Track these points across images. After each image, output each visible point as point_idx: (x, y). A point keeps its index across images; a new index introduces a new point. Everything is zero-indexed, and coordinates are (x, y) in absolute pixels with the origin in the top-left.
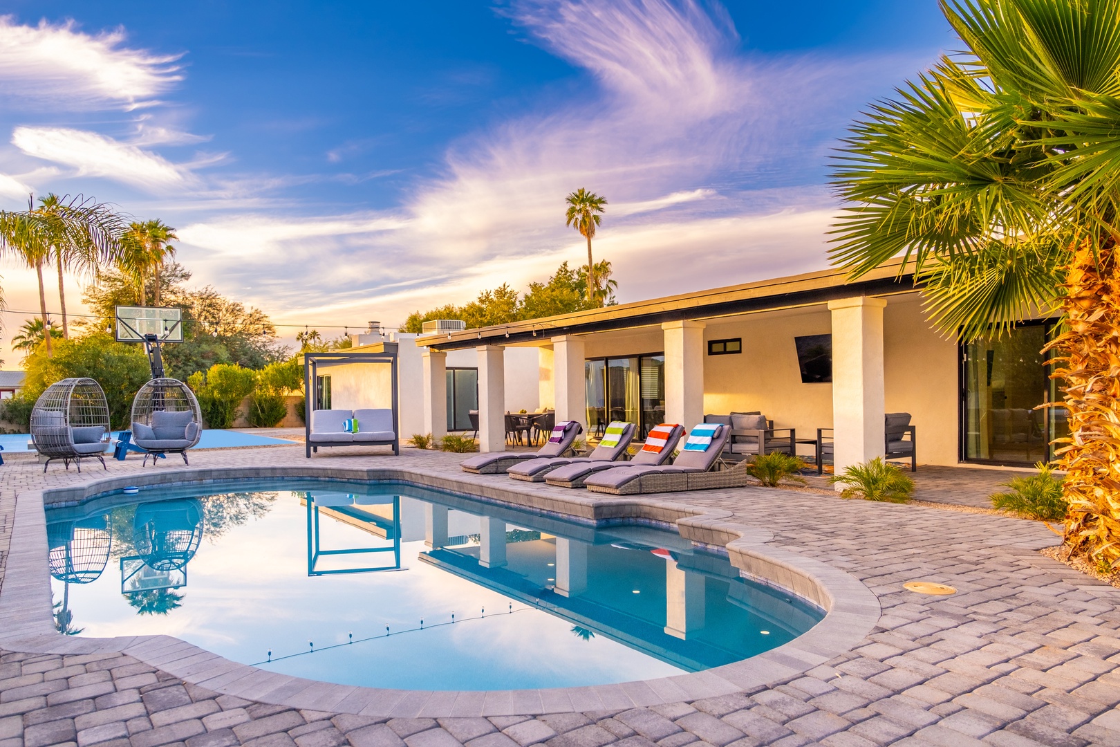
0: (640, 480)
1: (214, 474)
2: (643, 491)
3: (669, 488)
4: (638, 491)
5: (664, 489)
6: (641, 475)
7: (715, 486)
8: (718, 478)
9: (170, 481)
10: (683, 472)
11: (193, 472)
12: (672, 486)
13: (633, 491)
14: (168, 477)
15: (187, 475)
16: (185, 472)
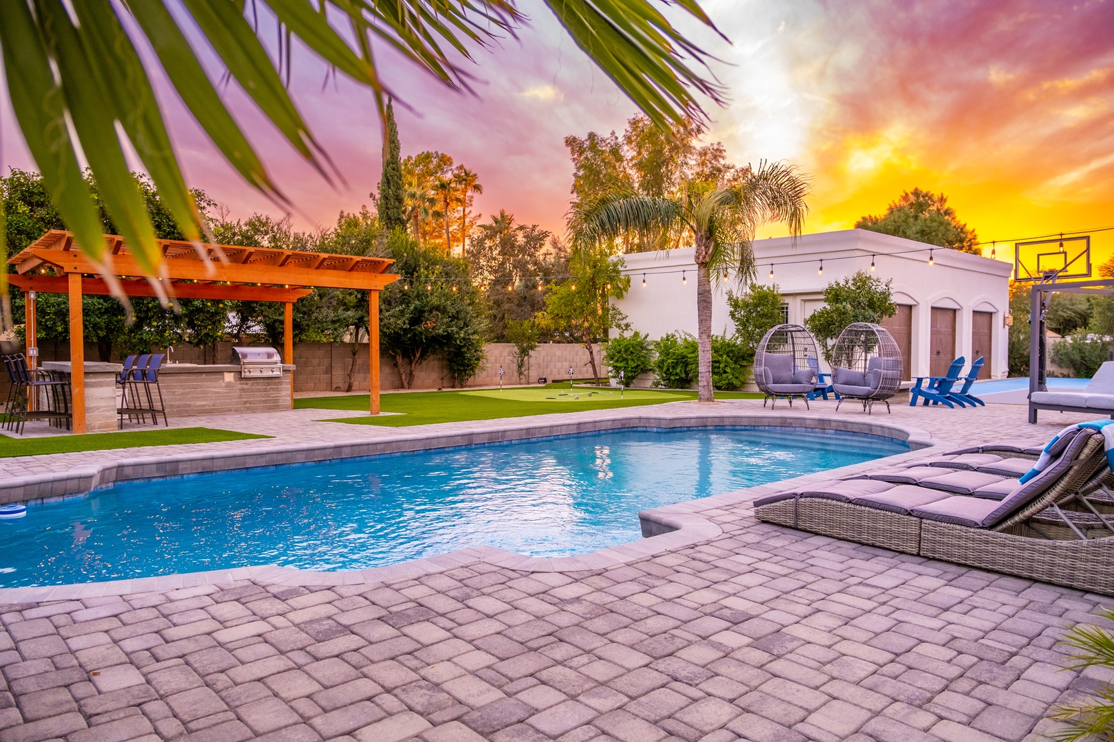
0: (797, 504)
1: (834, 424)
2: (801, 525)
3: (865, 537)
4: (791, 522)
5: (849, 535)
6: (802, 495)
7: (1015, 571)
8: (1026, 554)
9: (790, 425)
10: (909, 513)
11: (813, 419)
12: (874, 536)
13: (782, 520)
14: (788, 421)
15: (808, 422)
16: (805, 419)
